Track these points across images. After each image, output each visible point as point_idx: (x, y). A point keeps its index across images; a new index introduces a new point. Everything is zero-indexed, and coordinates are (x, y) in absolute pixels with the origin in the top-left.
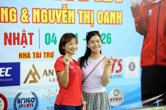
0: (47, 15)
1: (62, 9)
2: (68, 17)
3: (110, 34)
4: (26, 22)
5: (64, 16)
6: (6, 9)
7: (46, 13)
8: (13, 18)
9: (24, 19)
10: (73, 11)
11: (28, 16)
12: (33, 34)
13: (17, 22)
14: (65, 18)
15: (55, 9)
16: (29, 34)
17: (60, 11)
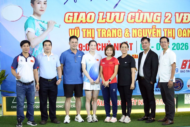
0: (142, 33)
1: (152, 29)
2: (156, 33)
3: (188, 44)
4: (127, 37)
5: (154, 33)
6: (115, 29)
7: (141, 31)
8: (119, 35)
9: (127, 35)
10: (160, 30)
11: (129, 33)
12: (132, 44)
13: (122, 37)
14: (154, 34)
15: (147, 29)
16: (130, 44)
17: (151, 30)
